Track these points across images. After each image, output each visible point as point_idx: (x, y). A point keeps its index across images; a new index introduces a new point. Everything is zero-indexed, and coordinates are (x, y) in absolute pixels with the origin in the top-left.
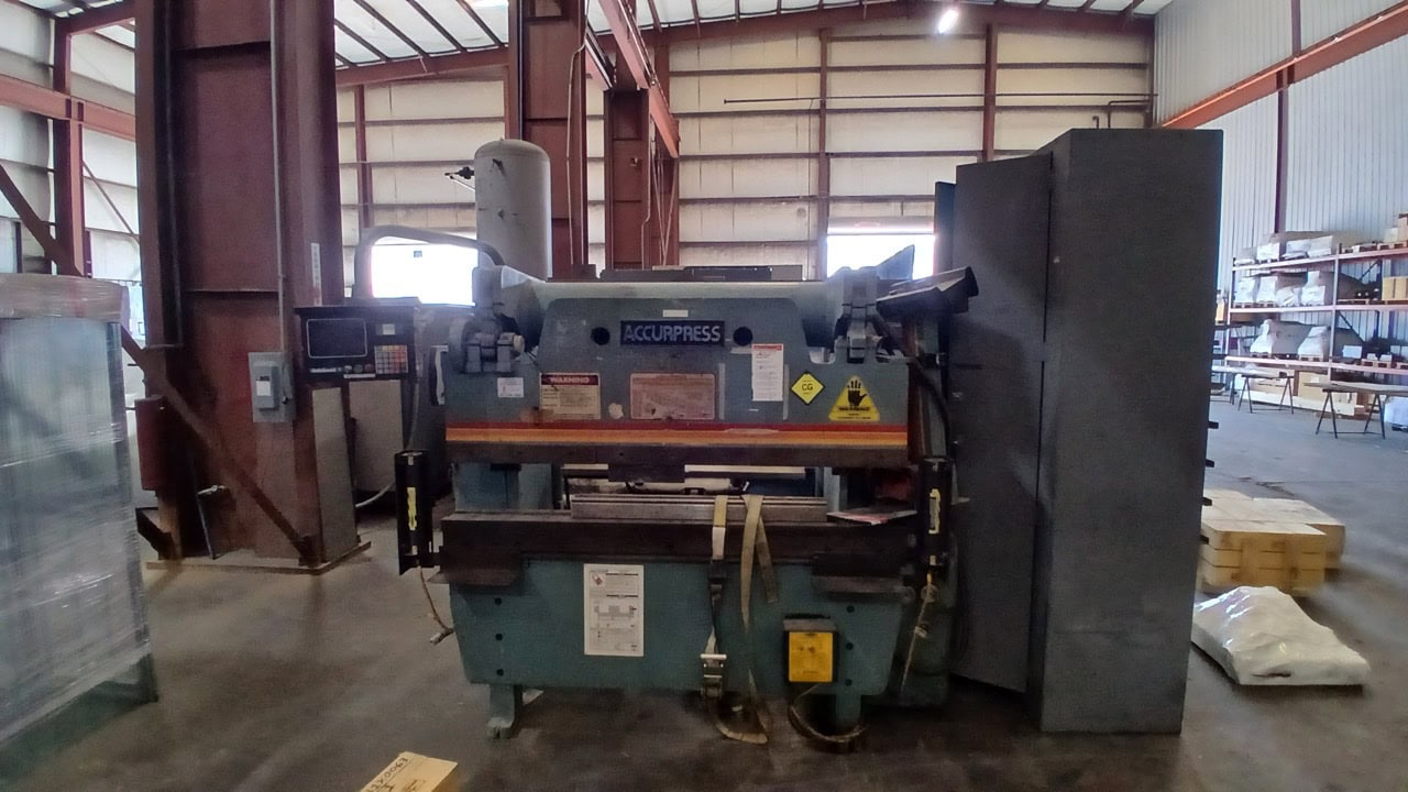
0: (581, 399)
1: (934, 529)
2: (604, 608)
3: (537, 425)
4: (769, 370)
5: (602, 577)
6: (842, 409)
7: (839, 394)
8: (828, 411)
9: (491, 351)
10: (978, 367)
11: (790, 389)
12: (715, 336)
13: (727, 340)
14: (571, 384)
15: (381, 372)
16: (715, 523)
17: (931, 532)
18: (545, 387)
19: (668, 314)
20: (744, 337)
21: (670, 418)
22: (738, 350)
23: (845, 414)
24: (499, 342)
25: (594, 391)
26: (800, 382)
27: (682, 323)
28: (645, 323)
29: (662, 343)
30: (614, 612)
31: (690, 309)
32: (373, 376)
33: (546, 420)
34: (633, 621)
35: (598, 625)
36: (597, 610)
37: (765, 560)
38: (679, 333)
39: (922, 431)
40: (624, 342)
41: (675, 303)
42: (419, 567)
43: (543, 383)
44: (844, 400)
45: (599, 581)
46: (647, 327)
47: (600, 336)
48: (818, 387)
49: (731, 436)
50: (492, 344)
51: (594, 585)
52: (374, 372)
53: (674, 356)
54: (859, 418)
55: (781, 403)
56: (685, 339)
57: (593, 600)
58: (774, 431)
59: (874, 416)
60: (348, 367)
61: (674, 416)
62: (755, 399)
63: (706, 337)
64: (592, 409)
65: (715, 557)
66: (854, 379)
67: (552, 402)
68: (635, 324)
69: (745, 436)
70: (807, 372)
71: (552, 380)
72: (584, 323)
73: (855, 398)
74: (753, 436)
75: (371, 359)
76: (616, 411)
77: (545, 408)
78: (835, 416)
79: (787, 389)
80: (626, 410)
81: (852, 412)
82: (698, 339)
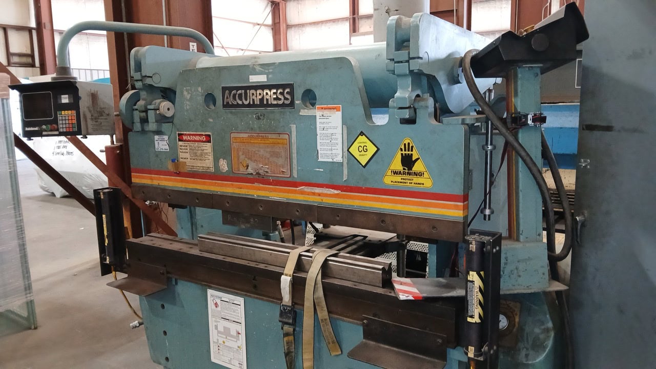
0: (201, 155)
1: (472, 317)
2: (221, 329)
3: (179, 174)
4: (330, 131)
5: (219, 302)
6: (395, 173)
7: (393, 157)
8: (384, 175)
9: (144, 114)
10: (609, 128)
11: (348, 150)
12: (287, 99)
13: (297, 102)
14: (195, 141)
15: (61, 130)
16: (285, 272)
17: (469, 320)
18: (181, 143)
19: (255, 79)
20: (310, 98)
21: (258, 174)
22: (304, 112)
23: (398, 178)
24: (149, 107)
25: (208, 147)
26: (356, 145)
27: (263, 87)
28: (238, 88)
29: (249, 106)
30: (227, 332)
31: (268, 74)
32: (57, 133)
33: (182, 170)
34: (239, 343)
35: (218, 340)
36: (216, 327)
37: (323, 314)
38: (260, 97)
40: (226, 106)
41: (258, 68)
42: (114, 272)
43: (180, 140)
44: (397, 165)
45: (216, 305)
46: (239, 92)
47: (210, 98)
48: (372, 149)
49: (303, 193)
51: (214, 307)
52: (57, 130)
53: (259, 118)
54: (412, 183)
55: (342, 164)
56: (265, 103)
57: (214, 319)
58: (336, 192)
59: (426, 183)
60: (44, 127)
61: (261, 172)
62: (320, 160)
63: (280, 99)
64: (207, 163)
65: (284, 303)
66: (406, 142)
67: (185, 155)
68: (231, 89)
69: (314, 194)
70: (362, 134)
71: (185, 138)
72: (200, 89)
73: (408, 162)
74: (319, 195)
75: (55, 121)
76: (224, 165)
77: (181, 160)
78: (389, 180)
79: (345, 150)
80: (230, 165)
81: (404, 177)
82: (275, 102)
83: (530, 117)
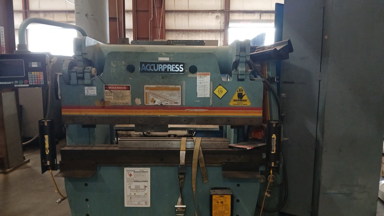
0: (122, 97)
1: (273, 151)
2: (133, 187)
3: (103, 108)
4: (204, 84)
5: (132, 173)
6: (235, 101)
7: (234, 94)
8: (229, 101)
9: (82, 75)
10: (293, 83)
11: (213, 92)
12: (181, 69)
13: (186, 71)
14: (118, 89)
15: (31, 84)
16: (181, 149)
17: (272, 152)
18: (106, 91)
19: (161, 59)
20: (193, 70)
21: (162, 105)
22: (191, 75)
23: (236, 103)
24: (85, 71)
25: (128, 93)
26: (217, 89)
27: (167, 63)
28: (151, 63)
29: (158, 72)
30: (137, 188)
31: (170, 58)
32: (28, 85)
33: (106, 105)
34: (146, 192)
35: (130, 194)
36: (130, 187)
37: (202, 165)
38: (166, 68)
39: (269, 109)
41: (164, 54)
42: (51, 171)
43: (105, 89)
44: (236, 97)
45: (131, 175)
46: (153, 65)
47: (131, 69)
48: (225, 91)
49: (188, 112)
50: (82, 72)
51: (129, 177)
52: (28, 83)
53: (163, 78)
54: (242, 104)
55: (209, 98)
56: (168, 70)
57: (128, 183)
58: (206, 110)
59: (248, 104)
60: (16, 82)
61: (164, 104)
62: (198, 96)
63: (177, 69)
64: (128, 100)
65: (181, 164)
66: (240, 88)
67: (110, 97)
68: (146, 64)
69: (194, 112)
70: (220, 85)
71: (110, 88)
72: (123, 62)
73: (240, 96)
74: (197, 112)
75: (27, 78)
76: (138, 101)
77: (106, 100)
78: (232, 104)
79: (212, 92)
80: (143, 101)
81: (239, 102)
82: (174, 71)
83: (276, 78)
